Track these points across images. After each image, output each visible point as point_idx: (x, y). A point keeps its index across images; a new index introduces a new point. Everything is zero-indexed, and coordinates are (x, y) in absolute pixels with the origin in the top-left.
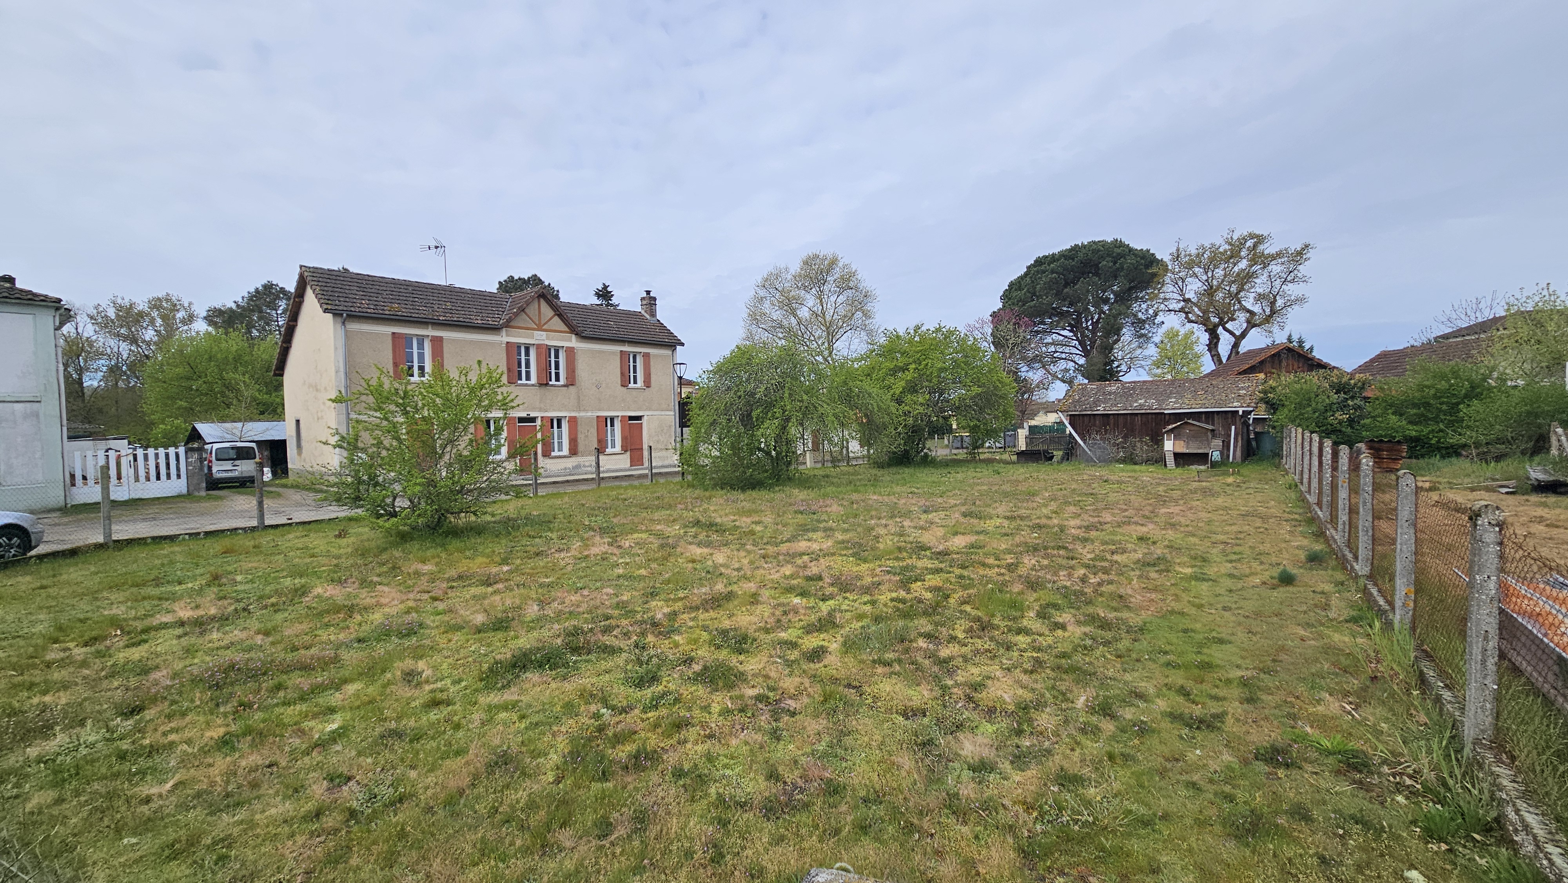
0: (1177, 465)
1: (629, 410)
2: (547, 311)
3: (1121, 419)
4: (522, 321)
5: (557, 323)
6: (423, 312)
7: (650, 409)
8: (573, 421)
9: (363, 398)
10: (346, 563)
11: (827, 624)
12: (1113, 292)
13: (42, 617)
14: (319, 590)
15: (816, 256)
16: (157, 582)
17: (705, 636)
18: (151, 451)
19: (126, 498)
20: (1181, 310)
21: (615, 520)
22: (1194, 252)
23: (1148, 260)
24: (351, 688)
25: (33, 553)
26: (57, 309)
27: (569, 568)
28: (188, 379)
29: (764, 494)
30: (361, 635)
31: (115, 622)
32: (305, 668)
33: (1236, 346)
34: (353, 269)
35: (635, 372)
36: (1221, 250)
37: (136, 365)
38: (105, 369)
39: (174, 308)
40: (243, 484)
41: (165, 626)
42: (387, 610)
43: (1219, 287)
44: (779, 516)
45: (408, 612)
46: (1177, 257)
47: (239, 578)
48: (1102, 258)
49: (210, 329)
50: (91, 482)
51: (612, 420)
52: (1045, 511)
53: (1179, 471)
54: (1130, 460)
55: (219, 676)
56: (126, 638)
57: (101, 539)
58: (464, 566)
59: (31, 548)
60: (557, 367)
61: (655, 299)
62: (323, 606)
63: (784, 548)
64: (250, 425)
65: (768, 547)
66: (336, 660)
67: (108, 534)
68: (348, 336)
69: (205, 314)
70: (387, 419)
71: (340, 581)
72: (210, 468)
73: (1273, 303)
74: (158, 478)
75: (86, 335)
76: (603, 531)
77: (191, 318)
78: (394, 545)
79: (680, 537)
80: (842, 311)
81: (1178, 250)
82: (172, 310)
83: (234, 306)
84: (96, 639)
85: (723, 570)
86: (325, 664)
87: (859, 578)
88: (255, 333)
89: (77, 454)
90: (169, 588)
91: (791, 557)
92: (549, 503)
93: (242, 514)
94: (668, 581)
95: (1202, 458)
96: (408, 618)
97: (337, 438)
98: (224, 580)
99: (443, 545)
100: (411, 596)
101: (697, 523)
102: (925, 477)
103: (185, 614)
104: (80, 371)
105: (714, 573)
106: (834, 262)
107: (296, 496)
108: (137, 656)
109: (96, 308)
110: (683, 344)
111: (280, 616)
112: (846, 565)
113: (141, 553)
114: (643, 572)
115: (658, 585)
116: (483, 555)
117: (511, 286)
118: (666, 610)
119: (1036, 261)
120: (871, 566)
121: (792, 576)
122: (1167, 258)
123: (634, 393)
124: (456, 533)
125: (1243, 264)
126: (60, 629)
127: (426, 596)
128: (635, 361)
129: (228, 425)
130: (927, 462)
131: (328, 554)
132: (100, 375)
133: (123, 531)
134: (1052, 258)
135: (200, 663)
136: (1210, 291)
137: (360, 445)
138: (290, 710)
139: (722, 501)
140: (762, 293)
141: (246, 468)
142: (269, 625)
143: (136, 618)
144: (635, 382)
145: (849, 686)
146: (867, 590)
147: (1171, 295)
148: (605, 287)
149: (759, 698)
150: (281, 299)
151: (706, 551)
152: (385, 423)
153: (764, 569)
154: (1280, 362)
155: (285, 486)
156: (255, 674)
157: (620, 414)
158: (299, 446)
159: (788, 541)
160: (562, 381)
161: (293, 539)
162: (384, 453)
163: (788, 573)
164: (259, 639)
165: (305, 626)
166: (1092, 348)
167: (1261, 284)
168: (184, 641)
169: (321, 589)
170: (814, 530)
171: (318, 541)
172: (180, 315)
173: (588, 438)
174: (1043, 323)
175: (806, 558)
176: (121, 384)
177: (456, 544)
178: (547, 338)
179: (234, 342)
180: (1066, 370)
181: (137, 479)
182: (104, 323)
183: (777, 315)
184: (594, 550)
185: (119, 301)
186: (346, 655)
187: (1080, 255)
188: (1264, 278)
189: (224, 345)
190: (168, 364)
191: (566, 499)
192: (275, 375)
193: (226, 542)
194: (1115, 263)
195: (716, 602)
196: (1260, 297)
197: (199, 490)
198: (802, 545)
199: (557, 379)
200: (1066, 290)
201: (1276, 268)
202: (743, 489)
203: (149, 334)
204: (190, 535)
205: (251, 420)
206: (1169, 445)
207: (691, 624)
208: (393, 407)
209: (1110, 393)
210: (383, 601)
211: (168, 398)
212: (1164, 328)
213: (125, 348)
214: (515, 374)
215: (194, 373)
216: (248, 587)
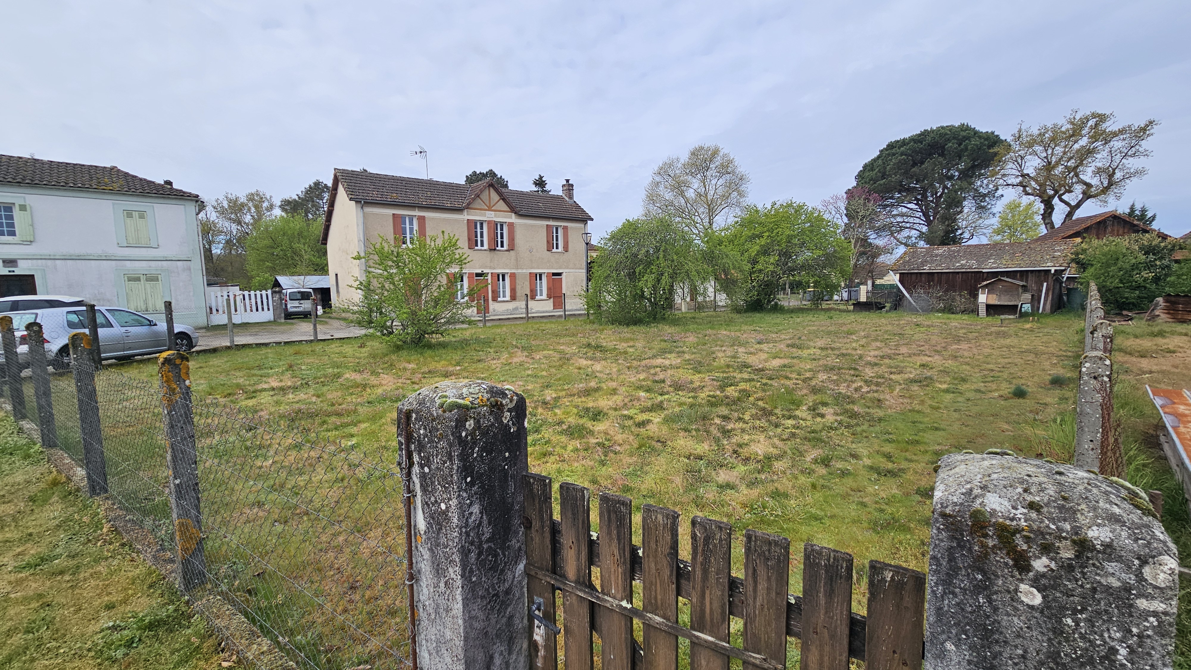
0: (988, 314)
1: (552, 268)
2: (495, 196)
3: (944, 277)
4: (478, 204)
5: (502, 205)
6: (412, 199)
7: (568, 268)
8: (513, 276)
9: (371, 256)
10: (363, 362)
11: (659, 407)
12: (958, 170)
13: (202, 382)
14: (348, 376)
15: (702, 148)
16: (260, 368)
17: (575, 411)
18: (252, 293)
19: (240, 322)
20: (1020, 184)
21: (533, 343)
22: (1036, 132)
23: (992, 140)
24: (363, 426)
25: (194, 350)
26: (197, 201)
27: (498, 369)
28: (273, 247)
29: (642, 328)
30: (370, 400)
31: (239, 386)
32: (339, 414)
33: (1070, 215)
34: (372, 170)
35: (557, 240)
36: (1063, 129)
37: (242, 239)
38: (223, 242)
39: (261, 200)
40: (305, 316)
41: (265, 390)
42: (385, 387)
43: (1058, 163)
44: (648, 342)
45: (397, 389)
46: (1018, 138)
47: (303, 367)
48: (949, 140)
49: (283, 214)
50: (221, 311)
51: (541, 275)
52: (854, 345)
53: (990, 319)
54: (949, 310)
55: (293, 415)
56: (245, 395)
57: (228, 344)
58: (433, 366)
59: (193, 347)
60: (502, 237)
61: (572, 186)
62: (350, 384)
63: (644, 363)
64: (308, 278)
65: (635, 362)
66: (355, 411)
67: (232, 341)
68: (365, 216)
69: (279, 204)
70: (386, 270)
71: (360, 372)
72: (286, 305)
73: (1111, 176)
74: (257, 310)
75: (212, 219)
76: (524, 349)
77: (271, 207)
78: (394, 352)
79: (574, 354)
80: (720, 191)
81: (1020, 131)
82: (260, 202)
83: (297, 199)
84: (230, 394)
85: (598, 374)
86: (349, 413)
87: (692, 382)
88: (310, 216)
89: (212, 294)
90: (266, 371)
91: (649, 368)
92: (493, 331)
93: (305, 333)
94: (560, 379)
95: (1012, 309)
96: (397, 392)
97: (358, 283)
98: (295, 368)
99: (421, 354)
100: (400, 381)
101: (589, 345)
102: (771, 319)
103: (275, 384)
104: (210, 243)
105: (592, 375)
106: (716, 152)
107: (336, 323)
108: (251, 404)
109: (217, 201)
110: (592, 220)
111: (325, 389)
112: (686, 375)
113: (250, 353)
114: (544, 373)
115: (552, 381)
116: (445, 360)
117: (474, 178)
118: (554, 395)
119: (888, 146)
120: (702, 376)
121: (644, 380)
122: (1009, 139)
123: (556, 256)
124: (430, 346)
125: (1084, 142)
126: (212, 388)
127: (409, 381)
128: (557, 232)
129: (296, 278)
130: (777, 309)
131: (354, 357)
132: (221, 246)
133: (240, 340)
134: (903, 143)
135: (283, 409)
136: (1049, 167)
137: (372, 288)
138: (329, 434)
139: (610, 332)
140: (658, 179)
141: (306, 305)
142: (320, 392)
143: (249, 385)
144: (557, 248)
145: (658, 441)
146: (694, 390)
147: (1010, 172)
148: (541, 177)
149: (598, 444)
150: (324, 192)
151: (589, 362)
152: (386, 273)
153: (626, 375)
154: (1106, 228)
155: (330, 317)
156: (312, 416)
157: (546, 271)
158: (338, 292)
159: (649, 358)
160: (506, 247)
161: (334, 347)
162: (386, 293)
163: (641, 378)
164: (314, 399)
165: (339, 394)
166: (934, 218)
167: (1101, 159)
168: (275, 398)
169: (349, 375)
170: (670, 353)
171: (348, 349)
172: (265, 205)
173: (523, 288)
174: (892, 198)
175: (658, 369)
176: (233, 252)
177: (429, 352)
178: (495, 216)
179: (298, 223)
180: (909, 237)
181: (246, 311)
182: (222, 212)
183: (668, 196)
184: (515, 360)
185: (230, 196)
186: (360, 409)
187: (929, 139)
188: (1105, 154)
189: (291, 225)
190: (260, 238)
191: (504, 329)
192: (322, 244)
193: (296, 348)
194: (960, 145)
195: (587, 392)
196: (1099, 171)
197: (280, 318)
198: (659, 361)
199: (502, 246)
200: (913, 169)
201: (1117, 144)
202: (628, 325)
203: (248, 218)
204: (276, 343)
205: (309, 274)
206: (983, 298)
207: (568, 404)
208: (390, 263)
209: (937, 255)
210: (383, 382)
211: (260, 260)
212: (1004, 201)
213: (234, 227)
214: (473, 243)
215: (275, 244)
216: (308, 372)
